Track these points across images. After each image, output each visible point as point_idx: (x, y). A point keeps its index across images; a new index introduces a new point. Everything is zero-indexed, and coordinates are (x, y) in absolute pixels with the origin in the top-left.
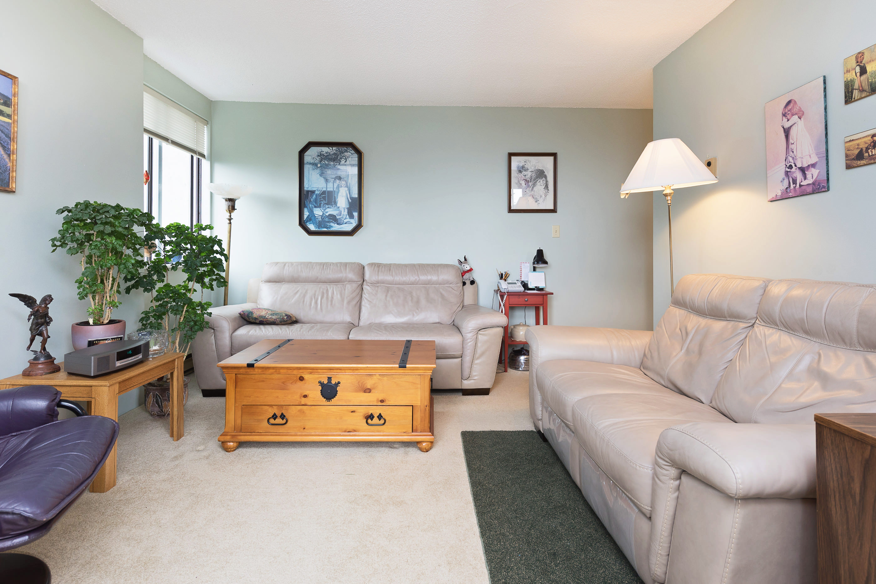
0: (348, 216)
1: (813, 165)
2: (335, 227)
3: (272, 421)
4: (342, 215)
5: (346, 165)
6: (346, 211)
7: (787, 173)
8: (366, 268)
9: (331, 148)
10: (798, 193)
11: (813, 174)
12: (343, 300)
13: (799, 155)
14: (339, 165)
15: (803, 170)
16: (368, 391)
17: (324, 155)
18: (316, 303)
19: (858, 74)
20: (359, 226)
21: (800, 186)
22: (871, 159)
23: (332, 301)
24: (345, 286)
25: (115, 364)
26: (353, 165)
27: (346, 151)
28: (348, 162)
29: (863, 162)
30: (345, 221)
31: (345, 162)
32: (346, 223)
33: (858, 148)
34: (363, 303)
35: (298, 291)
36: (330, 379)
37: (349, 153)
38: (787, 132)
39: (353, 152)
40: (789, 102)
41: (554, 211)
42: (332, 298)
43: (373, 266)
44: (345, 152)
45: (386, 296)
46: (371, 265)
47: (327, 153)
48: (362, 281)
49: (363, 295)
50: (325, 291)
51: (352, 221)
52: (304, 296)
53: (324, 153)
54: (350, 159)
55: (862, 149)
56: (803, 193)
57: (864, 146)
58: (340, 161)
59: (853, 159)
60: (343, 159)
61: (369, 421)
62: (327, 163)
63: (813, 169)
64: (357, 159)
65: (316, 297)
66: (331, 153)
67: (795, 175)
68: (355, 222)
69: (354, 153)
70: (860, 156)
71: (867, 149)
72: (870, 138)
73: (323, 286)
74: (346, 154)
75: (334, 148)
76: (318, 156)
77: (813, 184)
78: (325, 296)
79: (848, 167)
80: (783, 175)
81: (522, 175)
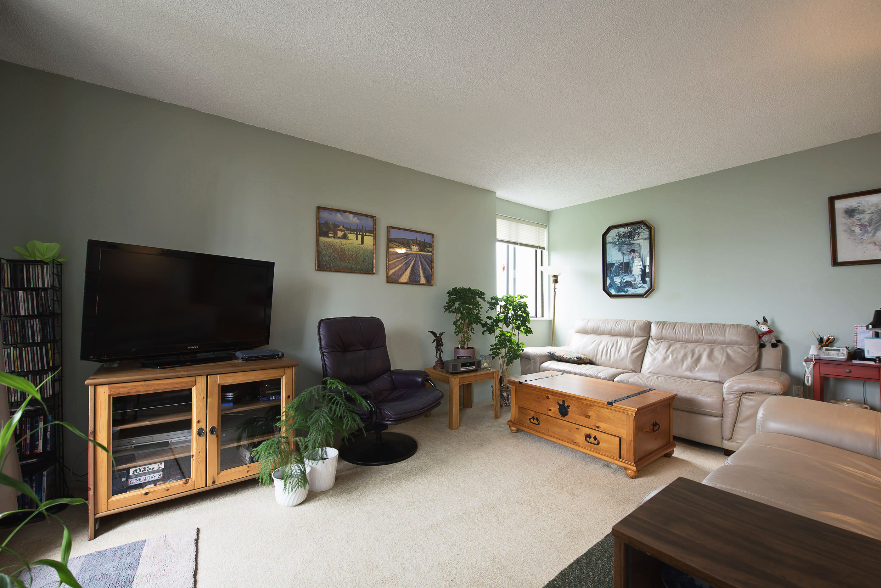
0: (641, 281)
2: (631, 291)
3: (532, 420)
4: (637, 281)
5: (639, 240)
6: (640, 277)
8: (652, 325)
9: (626, 228)
12: (628, 351)
14: (633, 240)
16: (588, 417)
17: (621, 234)
18: (607, 350)
20: (651, 290)
23: (619, 350)
24: (632, 340)
25: (460, 369)
26: (644, 239)
27: (639, 228)
28: (640, 237)
30: (639, 286)
31: (638, 237)
32: (640, 288)
34: (646, 354)
35: (595, 341)
37: (641, 230)
39: (644, 228)
42: (620, 348)
43: (659, 324)
44: (638, 229)
45: (667, 351)
47: (623, 232)
48: (648, 336)
49: (647, 349)
50: (615, 343)
51: (645, 285)
52: (599, 345)
53: (621, 232)
54: (642, 234)
58: (634, 237)
60: (636, 235)
61: (588, 439)
62: (623, 240)
64: (648, 233)
65: (607, 346)
66: (627, 232)
68: (648, 286)
69: (645, 229)
73: (615, 339)
74: (639, 230)
75: (629, 228)
76: (617, 236)
78: (615, 346)
81: (854, 219)
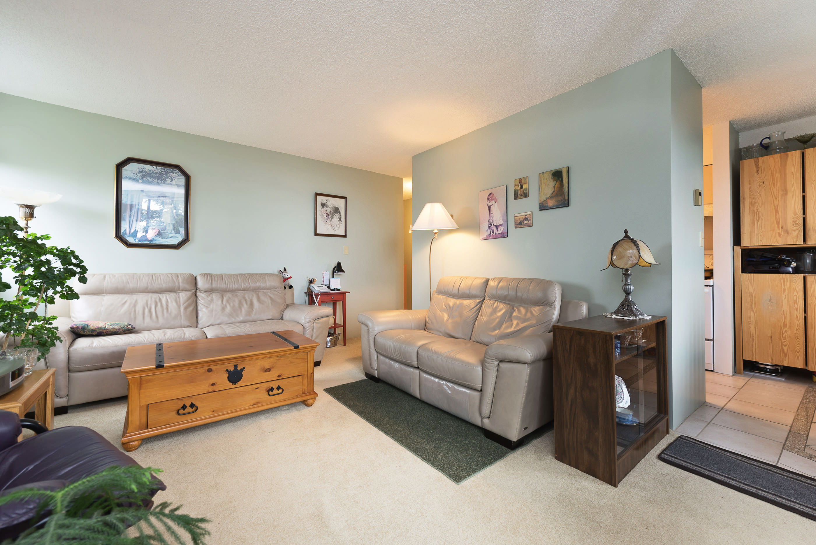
0: (173, 231)
1: (501, 225)
2: (158, 241)
3: (181, 412)
4: (167, 230)
5: (171, 184)
6: (171, 227)
7: (489, 227)
8: (199, 278)
9: (155, 167)
10: (494, 237)
11: (501, 229)
12: (179, 307)
13: (495, 219)
14: (164, 183)
15: (496, 227)
16: (268, 370)
17: (146, 172)
18: (150, 311)
19: (520, 188)
20: (185, 241)
21: (495, 234)
22: (524, 225)
23: (167, 309)
24: (179, 295)
25: (9, 385)
26: (179, 186)
27: (172, 172)
28: (174, 182)
29: (521, 226)
30: (170, 235)
31: (171, 182)
32: (171, 238)
33: (519, 220)
34: (199, 308)
35: (126, 302)
36: (236, 366)
37: (175, 174)
38: (489, 208)
39: (179, 173)
40: (490, 194)
41: (345, 236)
42: (167, 306)
43: (206, 276)
44: (170, 172)
45: (222, 301)
46: (204, 275)
47: (150, 171)
48: (195, 289)
49: (198, 302)
50: (158, 300)
51: (178, 235)
52: (135, 306)
53: (146, 170)
54: (176, 180)
55: (521, 221)
56: (496, 237)
57: (522, 219)
58: (166, 181)
59: (518, 224)
60: (168, 179)
61: (271, 393)
62: (150, 180)
63: (501, 227)
64: (184, 181)
65: (149, 306)
66: (155, 171)
67: (493, 229)
68: (181, 237)
69: (180, 175)
70: (520, 223)
71: (523, 221)
72: (524, 216)
73: (155, 296)
74: (172, 174)
75: (158, 168)
76: (140, 172)
77: (501, 233)
78: (159, 304)
79: (516, 228)
80: (487, 228)
81: (324, 209)
